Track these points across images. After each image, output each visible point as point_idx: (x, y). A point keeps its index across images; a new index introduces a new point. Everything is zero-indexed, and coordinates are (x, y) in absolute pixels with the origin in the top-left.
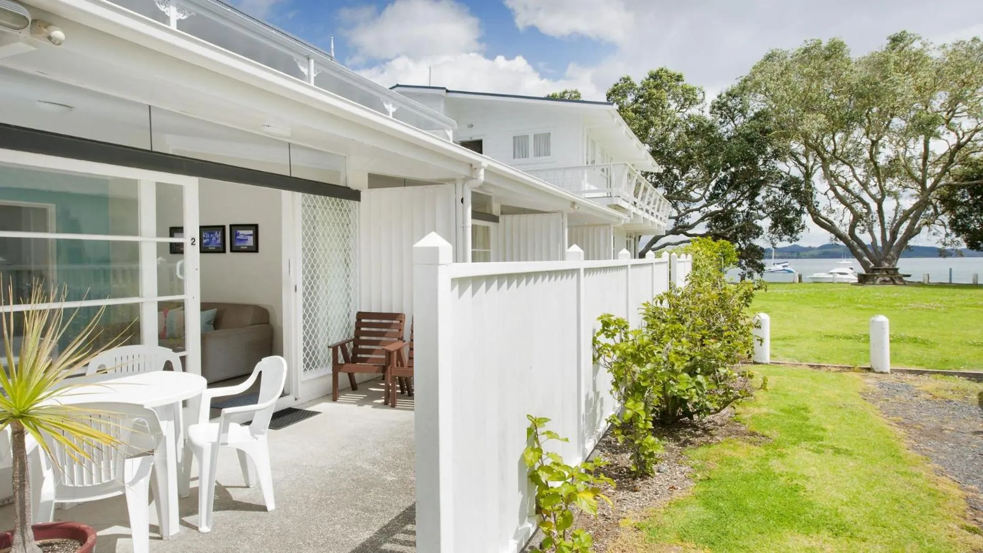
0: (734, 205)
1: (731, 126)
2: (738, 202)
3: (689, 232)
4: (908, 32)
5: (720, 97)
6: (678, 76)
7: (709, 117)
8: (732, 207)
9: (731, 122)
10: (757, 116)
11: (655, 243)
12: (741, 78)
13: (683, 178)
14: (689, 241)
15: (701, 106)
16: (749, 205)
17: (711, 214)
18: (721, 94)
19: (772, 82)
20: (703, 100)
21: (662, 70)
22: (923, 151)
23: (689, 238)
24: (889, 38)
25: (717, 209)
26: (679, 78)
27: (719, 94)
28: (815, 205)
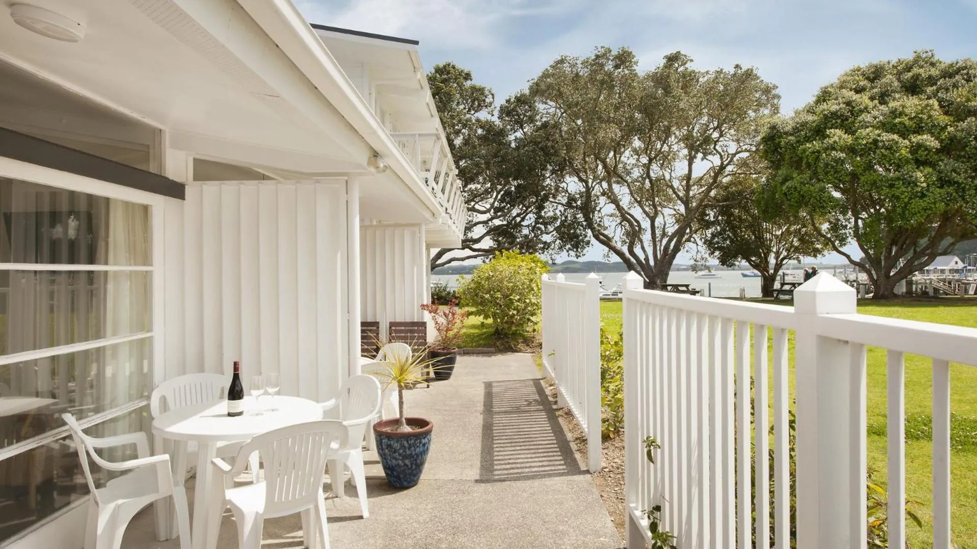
0: (518, 219)
1: (519, 134)
2: (521, 216)
3: (476, 246)
4: (682, 53)
5: (508, 101)
6: (466, 74)
7: (497, 122)
8: (515, 222)
9: (521, 130)
10: (545, 125)
11: (440, 258)
12: (533, 81)
13: (466, 189)
14: (475, 257)
15: (490, 109)
16: (536, 219)
17: (497, 228)
18: (510, 99)
19: (565, 86)
20: (491, 103)
21: (449, 65)
22: (687, 173)
23: (476, 253)
24: (666, 57)
25: (501, 223)
26: (468, 76)
27: (508, 98)
28: (598, 220)
